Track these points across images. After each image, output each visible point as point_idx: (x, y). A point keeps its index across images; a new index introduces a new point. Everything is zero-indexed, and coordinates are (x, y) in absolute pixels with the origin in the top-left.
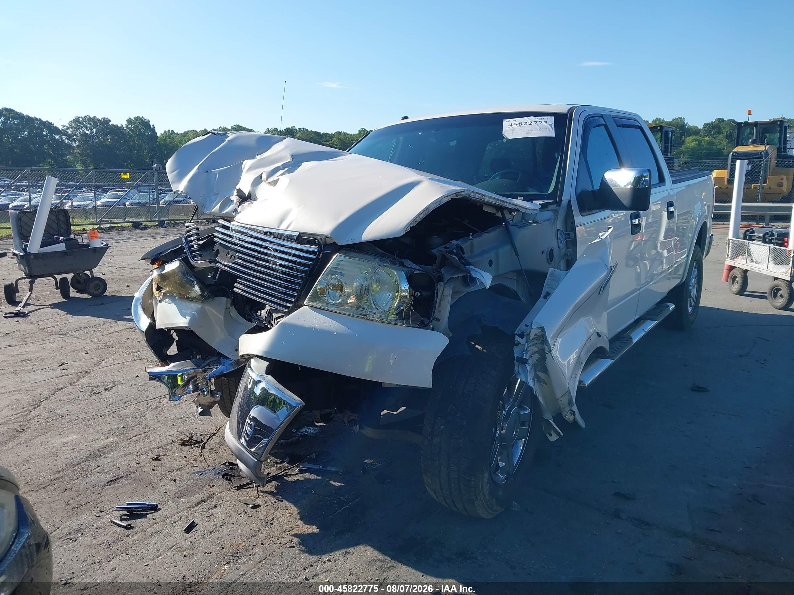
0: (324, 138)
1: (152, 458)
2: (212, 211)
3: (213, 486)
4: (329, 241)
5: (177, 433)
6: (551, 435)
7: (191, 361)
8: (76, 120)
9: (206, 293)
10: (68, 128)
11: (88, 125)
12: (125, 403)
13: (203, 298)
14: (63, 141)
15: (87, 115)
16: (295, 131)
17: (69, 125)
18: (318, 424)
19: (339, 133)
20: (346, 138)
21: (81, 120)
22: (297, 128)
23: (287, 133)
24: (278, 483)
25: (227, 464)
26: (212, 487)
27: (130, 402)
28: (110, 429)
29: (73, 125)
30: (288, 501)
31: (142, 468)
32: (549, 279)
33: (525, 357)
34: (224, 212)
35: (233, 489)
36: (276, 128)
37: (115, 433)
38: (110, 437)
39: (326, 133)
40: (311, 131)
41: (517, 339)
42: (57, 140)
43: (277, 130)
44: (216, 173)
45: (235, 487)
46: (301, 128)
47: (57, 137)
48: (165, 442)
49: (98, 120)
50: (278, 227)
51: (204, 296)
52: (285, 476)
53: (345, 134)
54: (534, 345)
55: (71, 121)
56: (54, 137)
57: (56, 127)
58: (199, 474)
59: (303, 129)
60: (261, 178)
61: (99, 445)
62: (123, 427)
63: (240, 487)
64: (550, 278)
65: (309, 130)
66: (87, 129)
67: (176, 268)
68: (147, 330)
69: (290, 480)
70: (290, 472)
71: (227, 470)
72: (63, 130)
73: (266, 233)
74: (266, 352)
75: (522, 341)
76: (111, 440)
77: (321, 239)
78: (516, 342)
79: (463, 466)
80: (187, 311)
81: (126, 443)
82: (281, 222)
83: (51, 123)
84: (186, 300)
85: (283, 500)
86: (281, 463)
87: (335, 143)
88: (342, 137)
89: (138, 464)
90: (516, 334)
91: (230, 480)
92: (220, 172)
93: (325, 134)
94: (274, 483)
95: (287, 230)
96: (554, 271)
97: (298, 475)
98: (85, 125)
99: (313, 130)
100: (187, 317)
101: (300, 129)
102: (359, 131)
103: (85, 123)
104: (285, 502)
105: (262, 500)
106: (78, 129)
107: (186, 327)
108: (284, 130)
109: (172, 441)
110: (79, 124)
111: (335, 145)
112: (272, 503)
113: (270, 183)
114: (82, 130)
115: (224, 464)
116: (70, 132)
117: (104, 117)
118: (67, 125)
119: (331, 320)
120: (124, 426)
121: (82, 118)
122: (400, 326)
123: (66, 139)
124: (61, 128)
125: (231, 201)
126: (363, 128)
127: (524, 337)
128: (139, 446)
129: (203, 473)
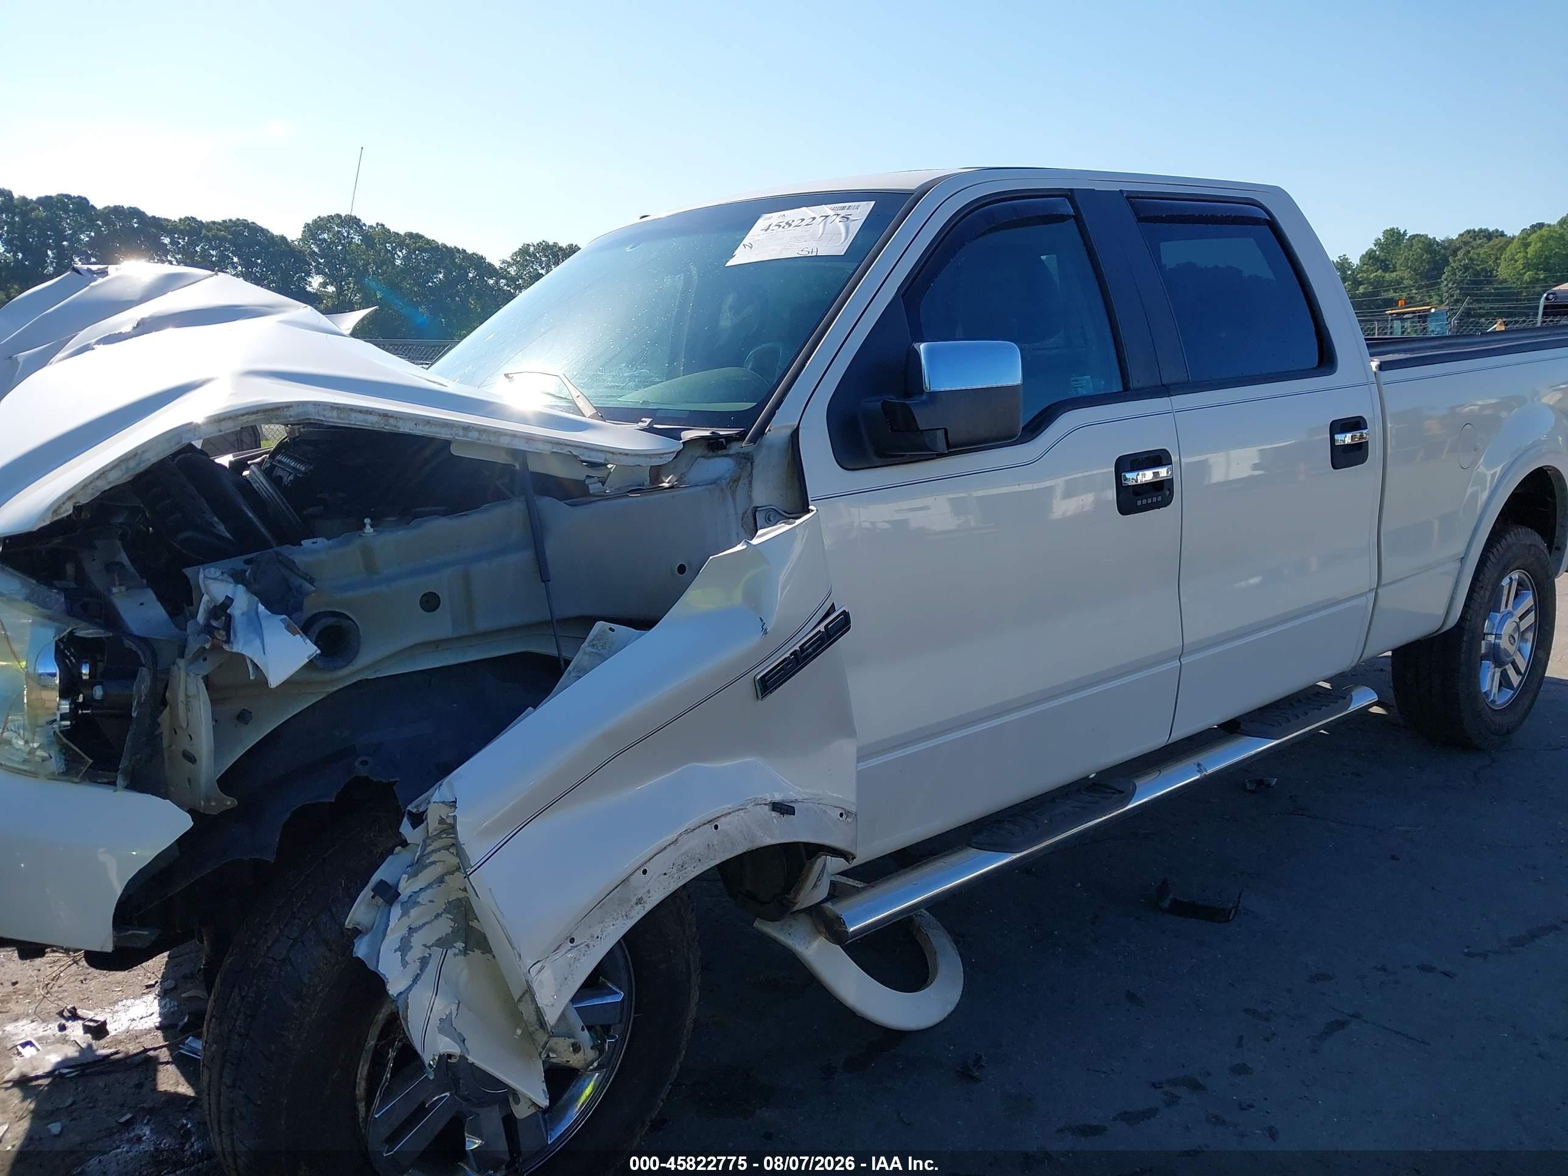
8: (524, 251)
10: (510, 265)
11: (544, 259)
14: (500, 289)
15: (544, 241)
17: (512, 259)
21: (532, 249)
29: (518, 259)
32: (585, 653)
41: (406, 828)
42: (491, 288)
47: (491, 282)
49: (561, 249)
54: (448, 850)
55: (516, 253)
56: (486, 281)
57: (489, 264)
64: (590, 649)
66: (540, 265)
72: (501, 268)
75: (414, 835)
78: (395, 839)
83: (482, 256)
90: (410, 813)
96: (611, 629)
98: (538, 258)
103: (538, 255)
106: (527, 266)
110: (528, 258)
114: (532, 268)
116: (513, 273)
117: (570, 243)
118: (509, 260)
121: (534, 246)
123: (505, 285)
124: (497, 265)
127: (423, 823)
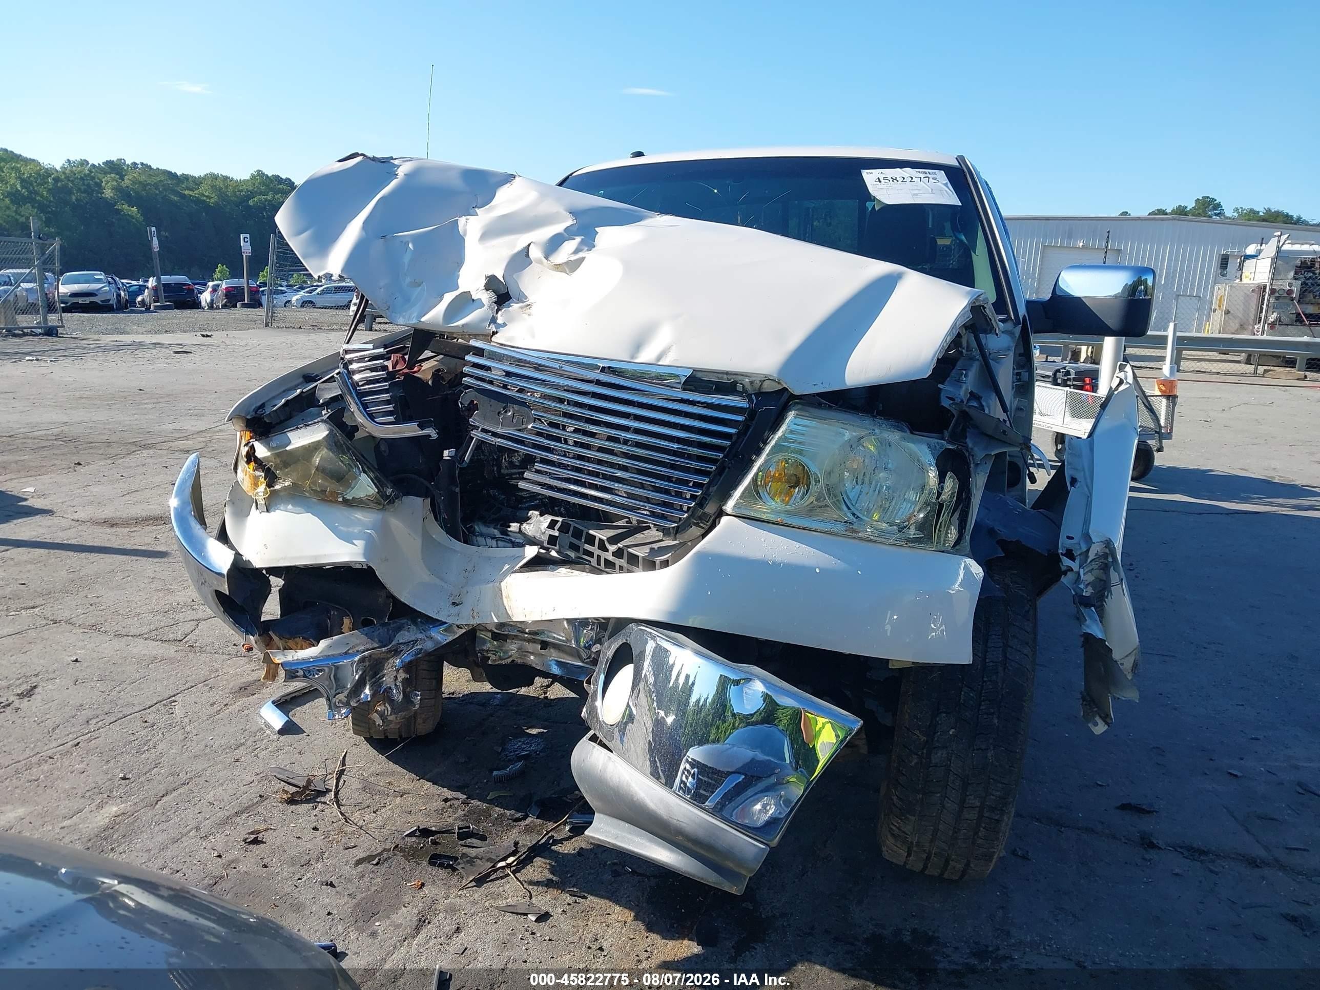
0: (183, 183)
1: (245, 840)
2: (423, 319)
3: (423, 885)
4: (768, 387)
5: (258, 777)
6: (1096, 724)
7: (362, 634)
9: (389, 491)
12: (88, 722)
13: (384, 501)
16: (125, 168)
18: (534, 731)
19: (214, 177)
20: (227, 187)
22: (129, 162)
23: (109, 170)
24: (548, 861)
25: (418, 833)
26: (421, 888)
27: (98, 720)
28: (93, 785)
30: (596, 896)
31: (233, 865)
33: (1084, 594)
34: (460, 323)
35: (469, 885)
36: (85, 160)
37: (111, 792)
38: (107, 803)
39: (187, 175)
40: (158, 169)
43: (88, 163)
44: (407, 239)
45: (471, 881)
46: (138, 162)
48: (245, 800)
50: (632, 357)
51: (387, 497)
52: (553, 844)
53: (226, 178)
54: (1091, 572)
58: (374, 862)
59: (142, 164)
60: (527, 255)
61: (95, 825)
62: (124, 778)
63: (480, 881)
64: (1069, 451)
65: (154, 167)
67: (324, 438)
68: (229, 571)
69: (566, 852)
70: (558, 836)
71: (424, 845)
73: (603, 370)
74: (673, 614)
75: (1075, 565)
76: (115, 809)
77: (752, 382)
78: (1063, 568)
79: (992, 797)
80: (350, 529)
81: (154, 812)
82: (638, 347)
84: (341, 507)
85: (586, 895)
86: (525, 818)
87: (207, 194)
88: (220, 184)
89: (220, 856)
90: (1062, 554)
91: (449, 866)
92: (416, 239)
93: (186, 178)
94: (538, 861)
95: (660, 363)
97: (574, 839)
99: (162, 167)
100: (355, 541)
101: (135, 164)
102: (252, 175)
104: (590, 898)
105: (544, 900)
107: (359, 563)
108: (103, 163)
109: (261, 796)
111: (207, 197)
112: (569, 904)
113: (558, 267)
115: (411, 834)
119: (798, 545)
120: (124, 776)
122: (923, 551)
125: (473, 300)
126: (258, 171)
127: (1076, 559)
128: (190, 815)
129: (380, 859)
